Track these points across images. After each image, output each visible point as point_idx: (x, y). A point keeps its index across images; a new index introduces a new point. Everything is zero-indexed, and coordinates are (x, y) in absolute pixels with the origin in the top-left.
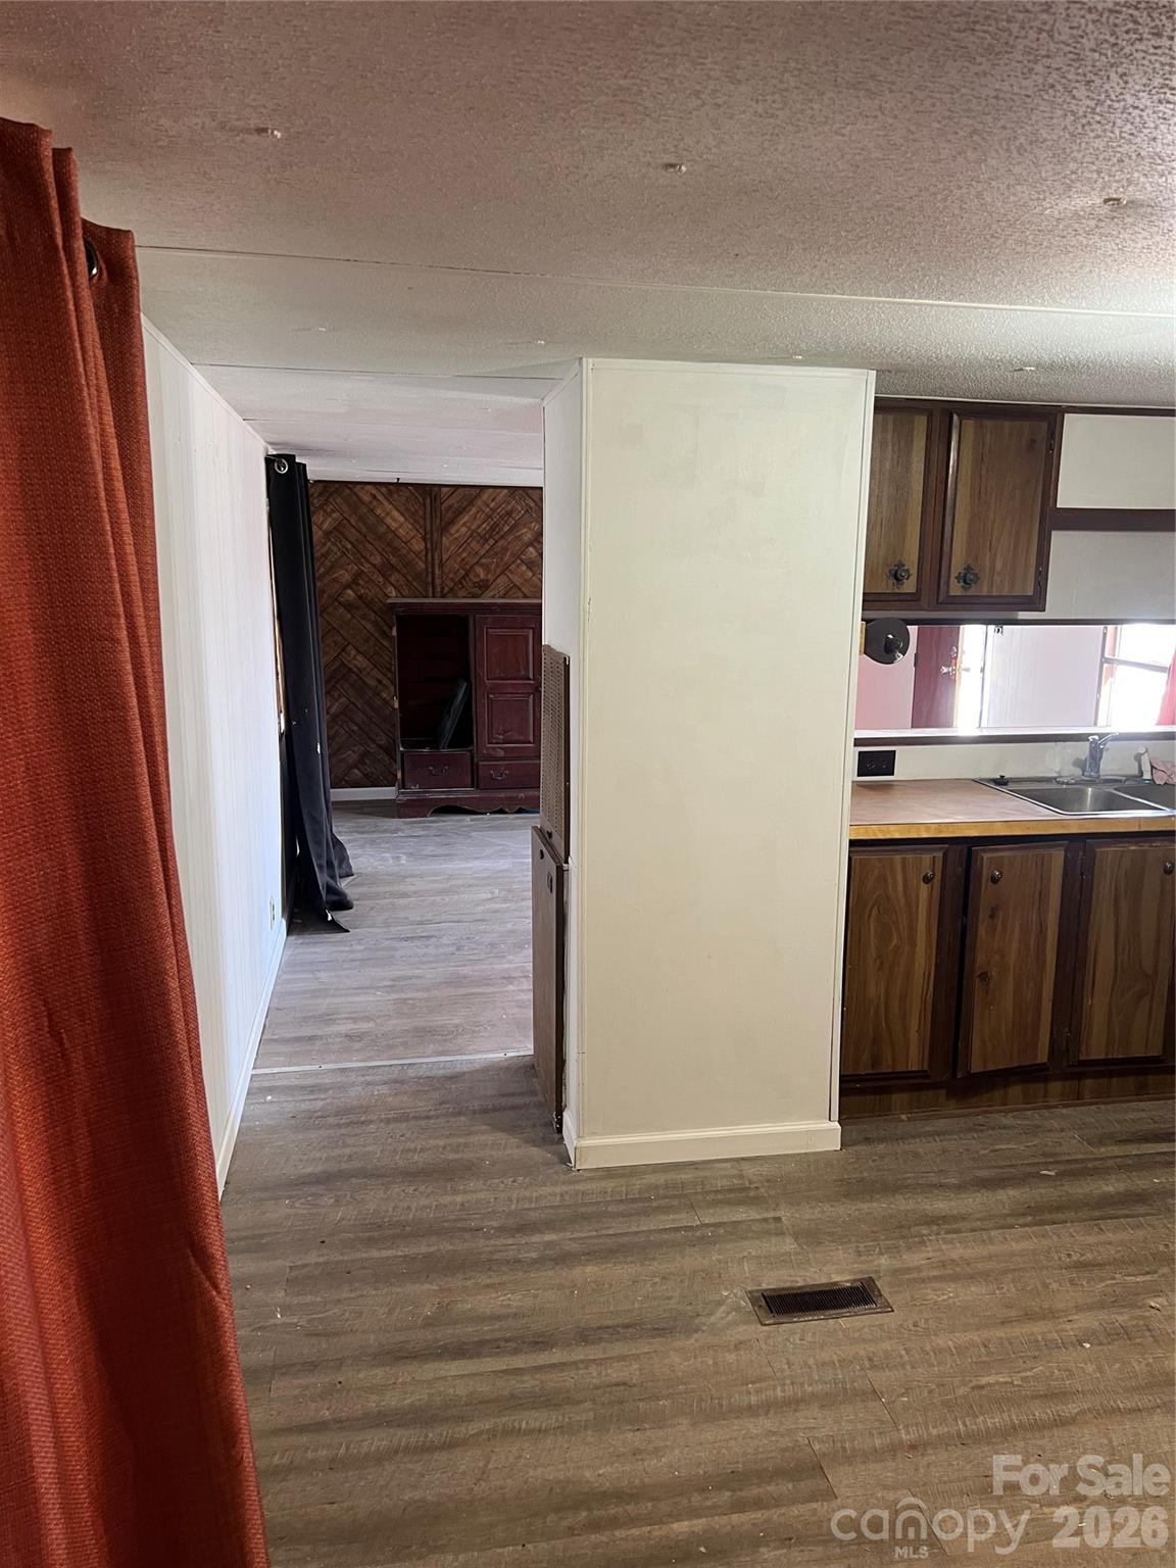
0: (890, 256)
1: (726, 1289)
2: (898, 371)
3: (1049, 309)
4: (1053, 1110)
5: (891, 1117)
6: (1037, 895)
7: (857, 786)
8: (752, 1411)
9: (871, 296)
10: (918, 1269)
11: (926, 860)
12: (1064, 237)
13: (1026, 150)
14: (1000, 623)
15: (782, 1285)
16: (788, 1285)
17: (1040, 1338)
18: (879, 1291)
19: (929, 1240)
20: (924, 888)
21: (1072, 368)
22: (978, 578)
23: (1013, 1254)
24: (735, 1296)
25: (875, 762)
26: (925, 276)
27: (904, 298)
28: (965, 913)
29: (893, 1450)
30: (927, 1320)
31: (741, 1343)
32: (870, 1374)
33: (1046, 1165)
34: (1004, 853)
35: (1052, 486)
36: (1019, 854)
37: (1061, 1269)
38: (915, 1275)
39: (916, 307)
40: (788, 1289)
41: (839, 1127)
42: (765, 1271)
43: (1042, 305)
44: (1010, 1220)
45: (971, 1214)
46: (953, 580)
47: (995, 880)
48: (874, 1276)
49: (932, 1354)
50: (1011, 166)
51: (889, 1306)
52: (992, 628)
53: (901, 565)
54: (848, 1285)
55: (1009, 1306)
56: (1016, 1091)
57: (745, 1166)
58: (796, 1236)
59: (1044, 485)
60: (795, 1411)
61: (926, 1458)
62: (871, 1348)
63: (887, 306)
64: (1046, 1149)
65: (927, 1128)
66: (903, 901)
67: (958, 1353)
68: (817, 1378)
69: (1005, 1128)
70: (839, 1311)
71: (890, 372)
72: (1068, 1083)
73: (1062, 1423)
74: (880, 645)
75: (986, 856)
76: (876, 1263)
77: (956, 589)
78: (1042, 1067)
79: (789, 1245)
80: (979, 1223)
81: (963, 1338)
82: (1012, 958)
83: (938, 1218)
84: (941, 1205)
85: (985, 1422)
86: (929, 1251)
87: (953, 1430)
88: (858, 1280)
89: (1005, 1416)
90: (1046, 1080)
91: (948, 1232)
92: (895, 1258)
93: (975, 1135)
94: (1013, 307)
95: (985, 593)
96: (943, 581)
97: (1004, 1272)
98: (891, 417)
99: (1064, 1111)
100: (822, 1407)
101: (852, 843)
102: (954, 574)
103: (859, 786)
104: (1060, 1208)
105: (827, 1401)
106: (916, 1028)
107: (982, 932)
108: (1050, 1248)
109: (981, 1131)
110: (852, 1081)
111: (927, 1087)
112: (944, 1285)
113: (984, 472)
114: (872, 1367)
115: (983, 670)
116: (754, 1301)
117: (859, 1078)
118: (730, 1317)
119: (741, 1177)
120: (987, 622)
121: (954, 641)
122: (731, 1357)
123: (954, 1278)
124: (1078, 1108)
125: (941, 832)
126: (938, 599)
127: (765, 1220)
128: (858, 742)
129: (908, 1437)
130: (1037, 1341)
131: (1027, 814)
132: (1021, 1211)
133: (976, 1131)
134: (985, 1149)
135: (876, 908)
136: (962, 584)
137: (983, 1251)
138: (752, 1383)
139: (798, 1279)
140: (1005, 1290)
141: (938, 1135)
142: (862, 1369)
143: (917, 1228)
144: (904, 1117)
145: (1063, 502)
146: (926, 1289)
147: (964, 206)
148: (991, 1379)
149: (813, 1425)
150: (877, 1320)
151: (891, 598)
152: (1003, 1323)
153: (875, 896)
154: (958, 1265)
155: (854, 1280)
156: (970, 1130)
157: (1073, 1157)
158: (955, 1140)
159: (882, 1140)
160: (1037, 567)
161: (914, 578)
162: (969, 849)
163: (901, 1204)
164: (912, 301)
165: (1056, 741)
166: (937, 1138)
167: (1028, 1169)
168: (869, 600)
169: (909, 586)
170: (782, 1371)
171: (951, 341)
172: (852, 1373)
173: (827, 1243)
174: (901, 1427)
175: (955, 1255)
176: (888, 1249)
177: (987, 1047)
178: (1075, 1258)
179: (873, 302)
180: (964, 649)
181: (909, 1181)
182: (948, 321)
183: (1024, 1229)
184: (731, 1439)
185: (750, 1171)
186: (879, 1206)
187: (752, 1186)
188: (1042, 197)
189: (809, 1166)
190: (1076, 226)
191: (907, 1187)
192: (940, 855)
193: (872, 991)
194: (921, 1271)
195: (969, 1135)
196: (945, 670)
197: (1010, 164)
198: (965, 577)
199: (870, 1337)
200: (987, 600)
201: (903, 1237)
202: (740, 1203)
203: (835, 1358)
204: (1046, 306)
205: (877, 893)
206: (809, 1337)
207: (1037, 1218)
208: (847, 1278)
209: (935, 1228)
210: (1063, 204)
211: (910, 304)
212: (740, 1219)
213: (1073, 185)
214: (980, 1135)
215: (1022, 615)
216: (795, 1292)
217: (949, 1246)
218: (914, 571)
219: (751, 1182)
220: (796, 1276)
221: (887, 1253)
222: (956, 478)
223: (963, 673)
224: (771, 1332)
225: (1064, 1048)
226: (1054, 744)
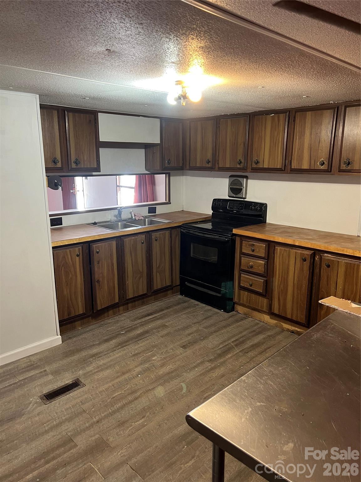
0: (42, 57)
1: (31, 398)
2: (46, 95)
3: (92, 81)
4: (121, 315)
5: (76, 329)
6: (110, 255)
7: (51, 229)
8: (47, 432)
9: (36, 70)
10: (91, 371)
11: (77, 250)
12: (95, 59)
13: (83, 30)
14: (86, 176)
15: (50, 390)
16: (52, 389)
17: (127, 378)
18: (81, 381)
19: (93, 362)
20: (77, 258)
21: (99, 99)
22: (80, 162)
23: (117, 358)
24: (35, 399)
25: (56, 222)
26: (54, 65)
27: (47, 71)
28: (90, 264)
29: (92, 425)
30: (96, 385)
31: (39, 413)
32: (82, 406)
33: (122, 330)
34: (99, 244)
35: (98, 134)
36: (103, 244)
37: (130, 357)
38: (91, 373)
39: (51, 75)
40: (53, 391)
41: (61, 337)
42: (44, 388)
43: (90, 79)
44: (115, 349)
45: (104, 350)
46: (73, 163)
47: (98, 253)
48: (79, 378)
49: (99, 393)
50: (79, 35)
51: (85, 385)
52: (84, 178)
53: (55, 158)
54: (71, 383)
55: (118, 373)
56: (111, 312)
57: (31, 358)
58: (52, 374)
59: (95, 134)
60: (61, 426)
61: (102, 423)
62: (81, 399)
63: (41, 74)
64: (121, 326)
65: (87, 330)
66: (71, 263)
67: (106, 391)
68: (66, 414)
69: (109, 323)
70: (70, 391)
71: (43, 96)
72: (124, 306)
73: (136, 399)
74: (53, 184)
75: (94, 246)
76: (78, 374)
77: (74, 166)
78: (118, 303)
79: (51, 377)
80: (106, 352)
81: (106, 386)
82: (105, 274)
83: (94, 355)
84: (95, 351)
85: (116, 407)
86: (94, 365)
87: (108, 412)
88: (74, 380)
89: (122, 403)
90: (119, 307)
91: (98, 358)
92: (84, 370)
93: (101, 328)
94: (81, 79)
95: (82, 167)
96: (69, 163)
97: (115, 364)
98: (45, 111)
99: (124, 314)
100: (69, 422)
101: (53, 248)
102: (72, 161)
103: (52, 229)
104: (127, 341)
105: (70, 420)
106: (80, 301)
107: (96, 269)
108: (126, 353)
109: (103, 326)
110: (62, 322)
111: (85, 318)
112: (99, 373)
113: (77, 129)
114: (82, 404)
115: (83, 191)
116: (41, 398)
117: (64, 320)
118: (34, 406)
119: (31, 361)
120: (83, 176)
121: (73, 182)
122: (37, 419)
123: (102, 370)
124: (127, 313)
125: (80, 241)
126: (68, 169)
127: (41, 372)
128: (50, 216)
129: (96, 420)
130: (127, 379)
131: (104, 232)
132: (117, 345)
133: (101, 326)
134: (104, 331)
135: (63, 267)
136: (75, 164)
137: (109, 359)
138: (45, 423)
139: (55, 386)
140: (116, 369)
141: (91, 331)
142: (79, 406)
143: (89, 359)
144: (80, 328)
145: (101, 139)
146: (94, 376)
147: (65, 45)
148: (116, 394)
149: (67, 428)
150: (81, 390)
151: (53, 169)
152: (117, 378)
153: (62, 263)
154: (103, 366)
155: (73, 381)
156: (100, 327)
157: (129, 326)
158: (96, 331)
159: (75, 337)
160: (97, 159)
161: (60, 162)
162: (89, 245)
163: (84, 354)
164: (50, 73)
165: (108, 210)
166: (90, 332)
167: (117, 333)
168: (47, 170)
169: (59, 165)
170: (55, 416)
171: (63, 87)
172: (76, 408)
173: (62, 373)
174: (93, 418)
175: (101, 363)
176: (81, 368)
177: (102, 301)
178: (133, 353)
179: (37, 72)
180: (77, 185)
181: (84, 347)
182: (62, 81)
183: (118, 350)
184: (41, 443)
185: (33, 359)
186: (76, 357)
187: (35, 363)
188: (88, 46)
189: (53, 351)
190: (99, 56)
191: (84, 348)
192: (81, 247)
193: (65, 293)
194: (92, 371)
195: (100, 328)
196: (72, 191)
197: (79, 34)
198: (76, 162)
199: (80, 395)
200: (83, 169)
201: (85, 363)
202: (32, 369)
203: (71, 406)
204: (91, 80)
205: (63, 262)
206: (61, 403)
207: (122, 346)
208: (71, 381)
209: (94, 358)
210: (95, 49)
211: (49, 74)
212: (32, 375)
213: (97, 43)
214: (103, 327)
215: (94, 173)
216: (54, 391)
217: (99, 362)
218: (60, 160)
219: (34, 362)
220: (54, 386)
221: (81, 370)
222: (69, 131)
223: (77, 192)
224: (49, 406)
225: (122, 297)
226: (108, 211)
